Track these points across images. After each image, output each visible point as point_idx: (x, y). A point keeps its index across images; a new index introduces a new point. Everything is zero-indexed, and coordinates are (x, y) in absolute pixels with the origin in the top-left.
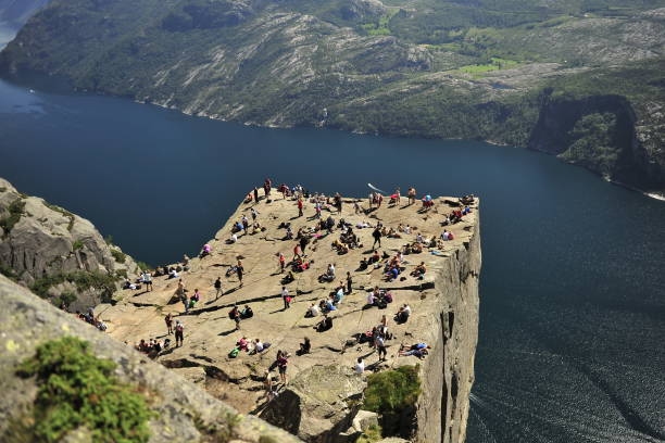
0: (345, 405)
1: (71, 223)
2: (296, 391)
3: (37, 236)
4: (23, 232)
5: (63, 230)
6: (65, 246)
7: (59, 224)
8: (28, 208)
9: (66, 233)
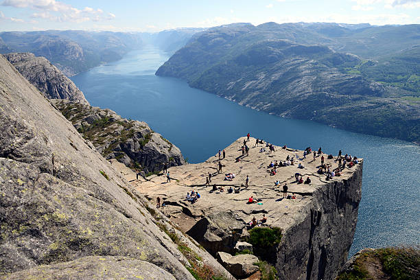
0: (231, 232)
1: (170, 149)
2: (209, 219)
3: (154, 151)
4: (148, 148)
5: (166, 151)
6: (166, 159)
7: (165, 147)
8: (153, 138)
9: (167, 153)
